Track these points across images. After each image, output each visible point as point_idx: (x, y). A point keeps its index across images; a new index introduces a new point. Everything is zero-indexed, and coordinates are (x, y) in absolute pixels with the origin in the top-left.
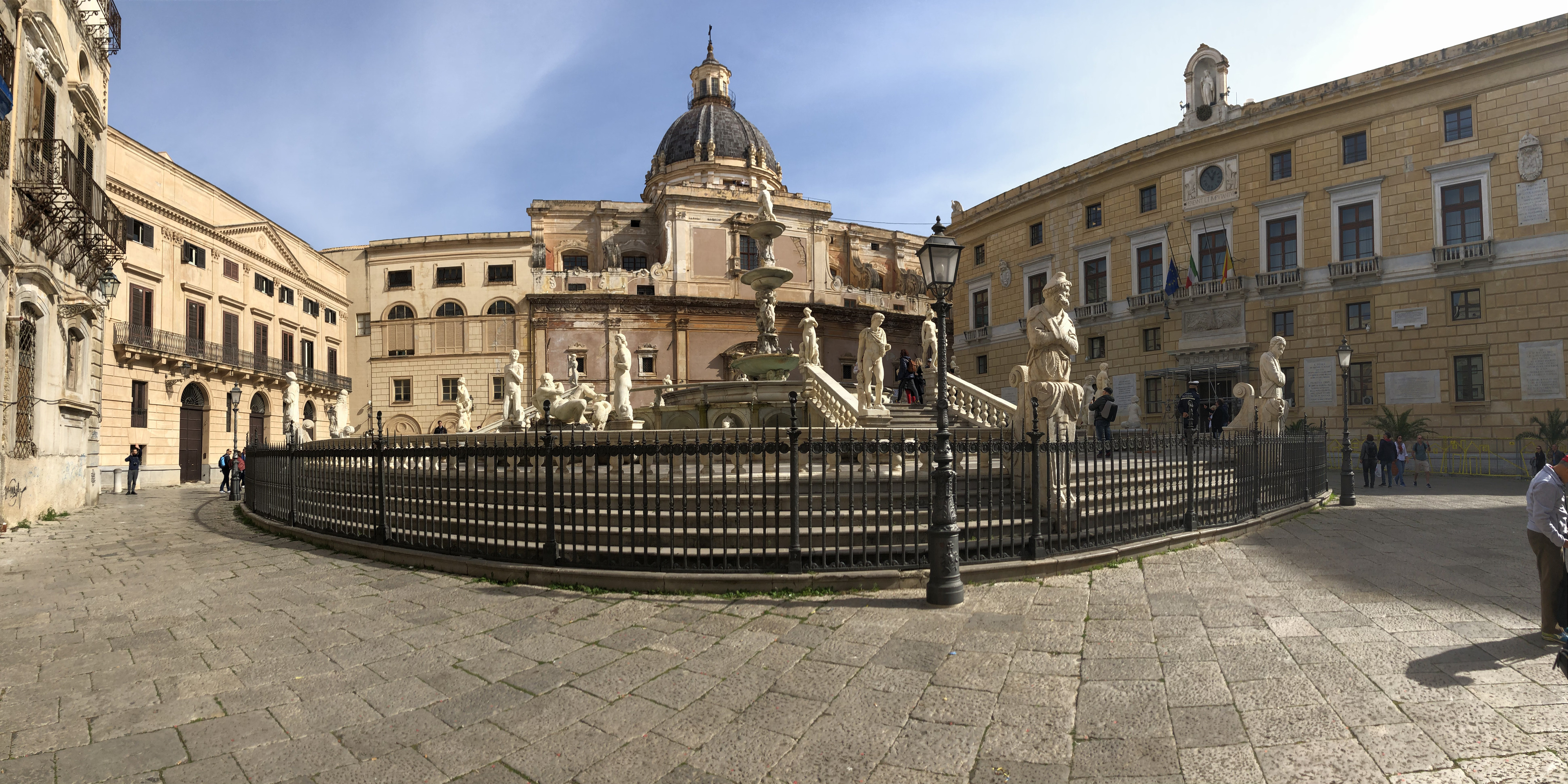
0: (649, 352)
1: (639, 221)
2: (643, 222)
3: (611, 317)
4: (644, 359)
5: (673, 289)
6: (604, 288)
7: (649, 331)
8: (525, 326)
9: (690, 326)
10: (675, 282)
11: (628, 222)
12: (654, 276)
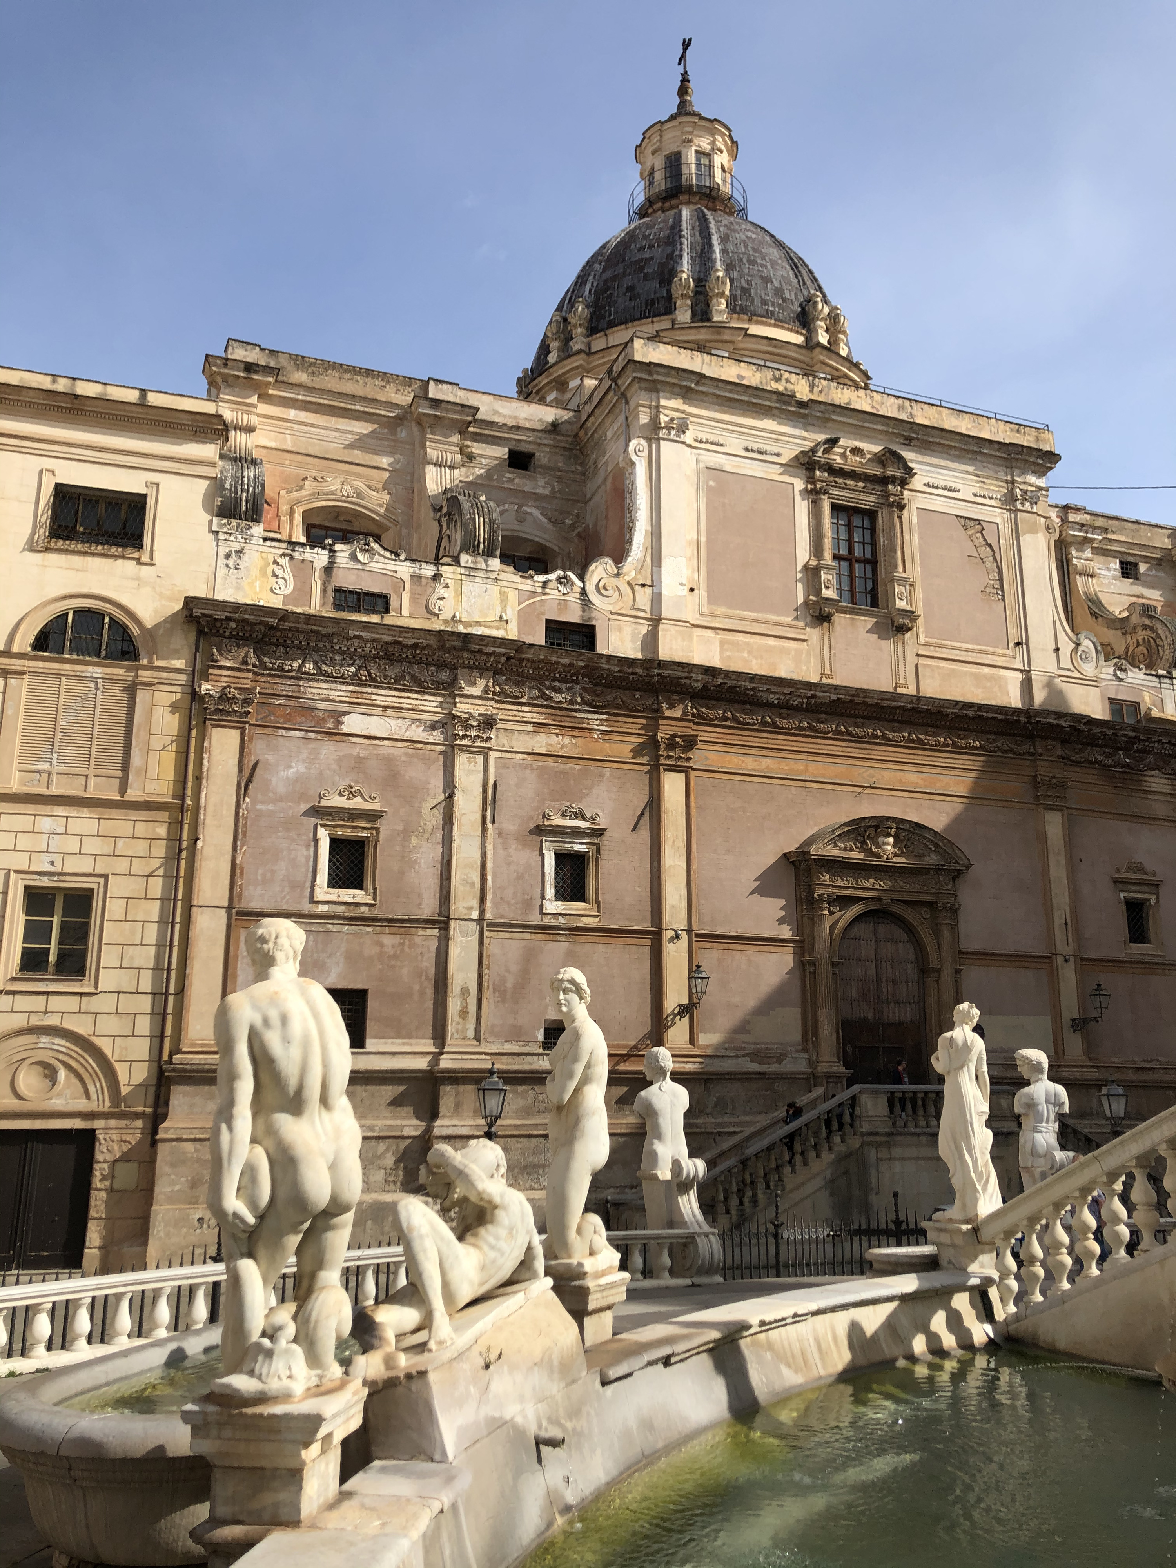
0: (576, 832)
1: (530, 456)
2: (542, 457)
3: (462, 708)
4: (560, 857)
5: (651, 640)
6: (446, 615)
7: (578, 766)
8: (174, 707)
9: (700, 757)
10: (656, 621)
11: (502, 452)
12: (593, 597)
